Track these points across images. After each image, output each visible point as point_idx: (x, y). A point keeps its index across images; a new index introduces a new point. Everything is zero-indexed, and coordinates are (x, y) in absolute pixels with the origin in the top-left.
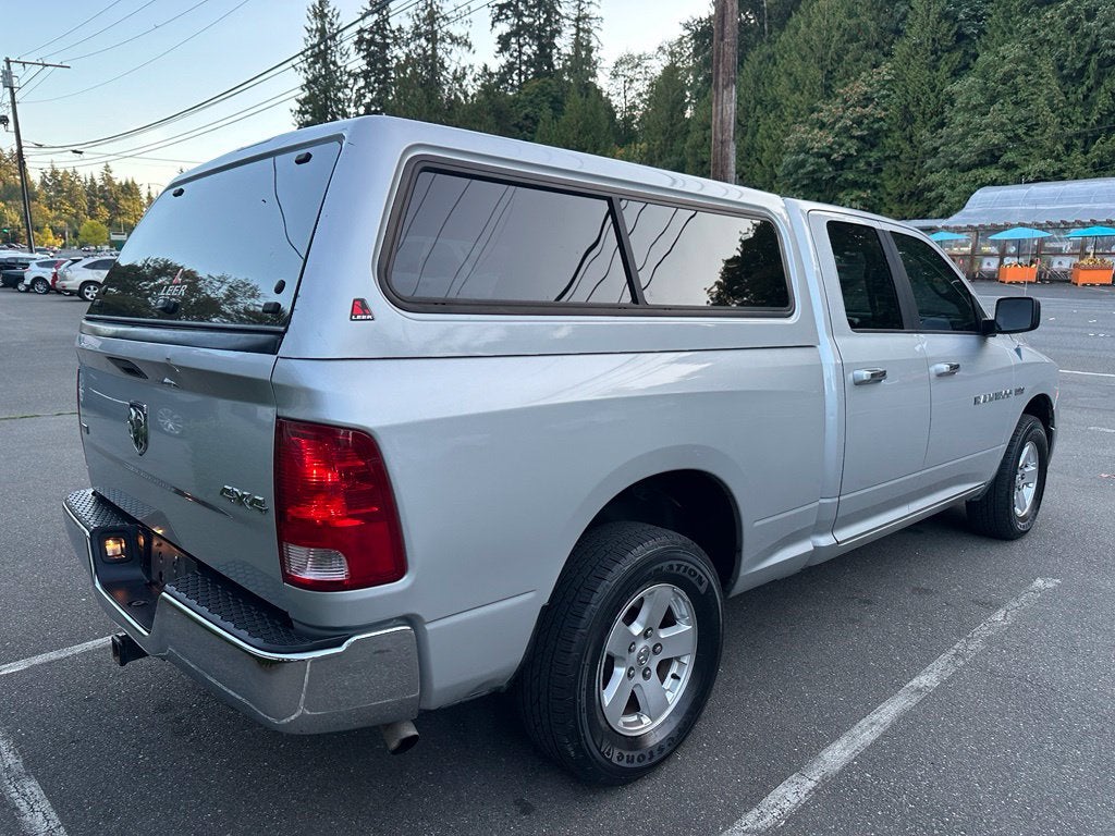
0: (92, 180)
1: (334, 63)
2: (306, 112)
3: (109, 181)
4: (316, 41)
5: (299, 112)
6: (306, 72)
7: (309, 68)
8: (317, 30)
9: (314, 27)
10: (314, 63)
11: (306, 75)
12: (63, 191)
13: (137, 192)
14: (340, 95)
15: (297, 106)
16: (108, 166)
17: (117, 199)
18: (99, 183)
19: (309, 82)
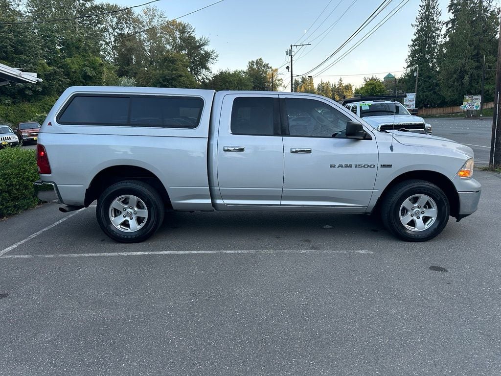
0: (335, 85)
1: (433, 19)
2: (416, 45)
3: (340, 84)
4: (424, 10)
5: (412, 46)
6: (418, 26)
7: (420, 24)
8: (426, 5)
9: (424, 4)
10: (422, 21)
11: (417, 28)
12: (324, 91)
13: (351, 88)
14: (434, 34)
15: (412, 43)
16: (341, 79)
17: (343, 92)
18: (337, 86)
19: (419, 30)
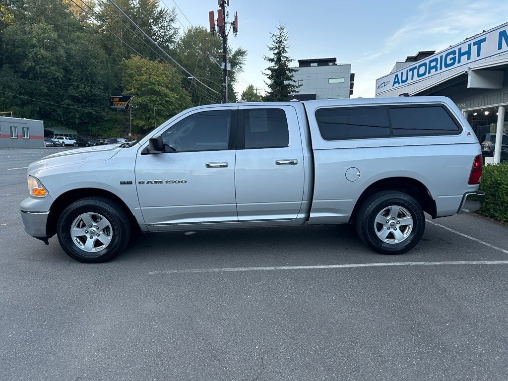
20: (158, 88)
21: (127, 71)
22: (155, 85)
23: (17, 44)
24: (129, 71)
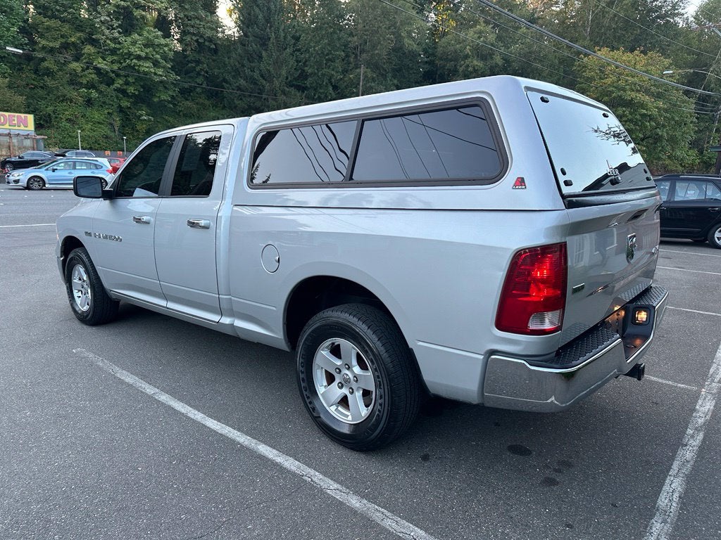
20: (630, 95)
21: (584, 74)
22: (625, 90)
23: (450, 57)
24: (587, 74)
